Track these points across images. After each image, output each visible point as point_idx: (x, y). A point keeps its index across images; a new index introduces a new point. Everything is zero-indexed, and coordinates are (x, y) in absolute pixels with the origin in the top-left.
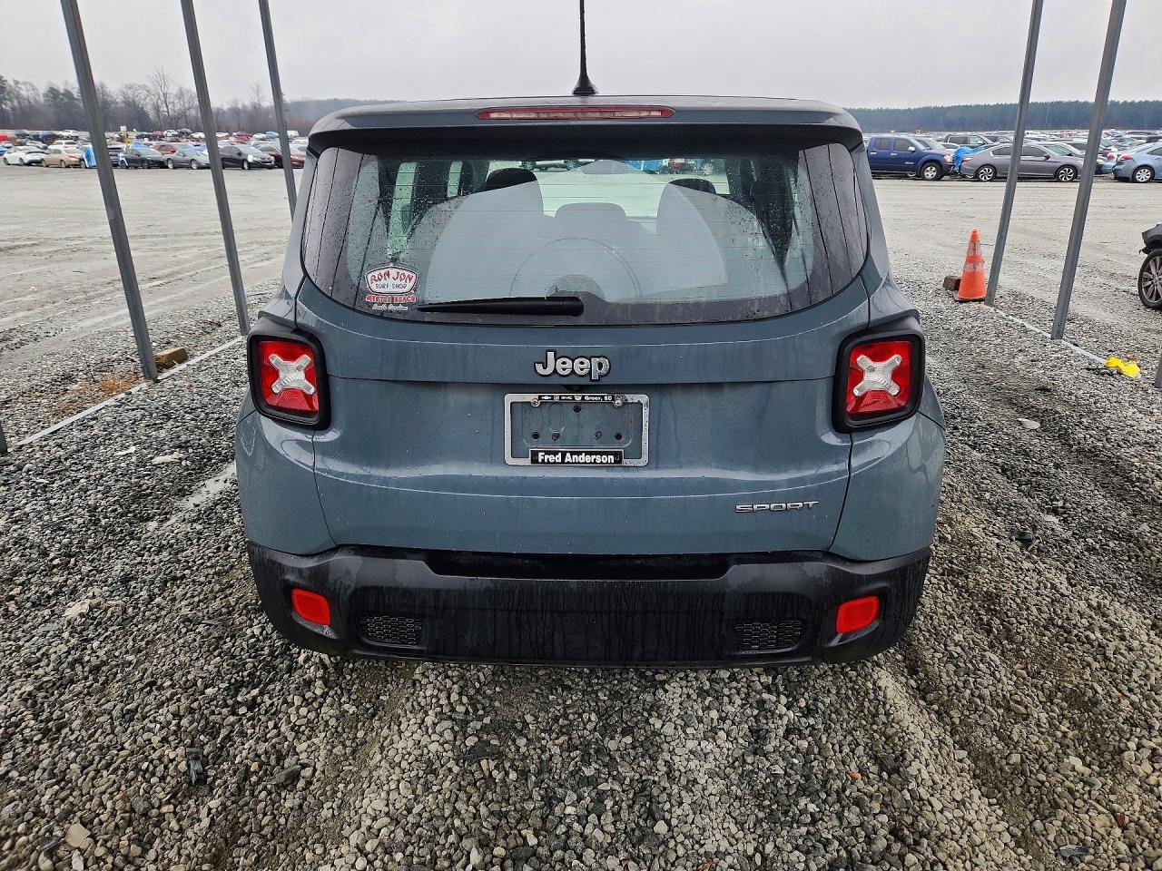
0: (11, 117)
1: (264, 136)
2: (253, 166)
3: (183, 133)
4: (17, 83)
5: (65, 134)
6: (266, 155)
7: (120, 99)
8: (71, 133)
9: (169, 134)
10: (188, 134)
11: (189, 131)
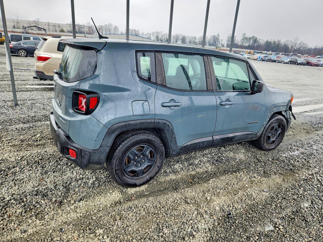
0: (255, 47)
1: (320, 56)
2: (299, 64)
3: (295, 54)
4: (260, 39)
5: (264, 52)
6: (305, 61)
7: (284, 44)
8: (266, 52)
9: (291, 54)
10: (296, 54)
11: (297, 53)
